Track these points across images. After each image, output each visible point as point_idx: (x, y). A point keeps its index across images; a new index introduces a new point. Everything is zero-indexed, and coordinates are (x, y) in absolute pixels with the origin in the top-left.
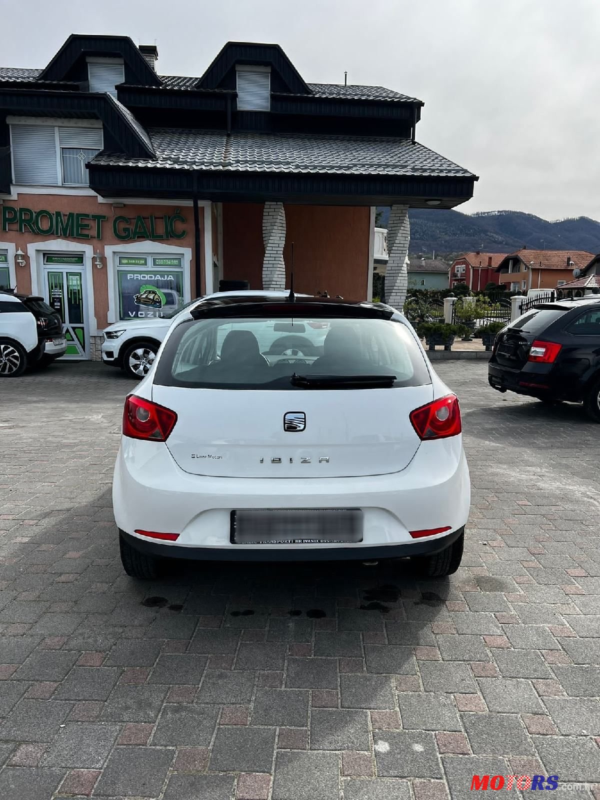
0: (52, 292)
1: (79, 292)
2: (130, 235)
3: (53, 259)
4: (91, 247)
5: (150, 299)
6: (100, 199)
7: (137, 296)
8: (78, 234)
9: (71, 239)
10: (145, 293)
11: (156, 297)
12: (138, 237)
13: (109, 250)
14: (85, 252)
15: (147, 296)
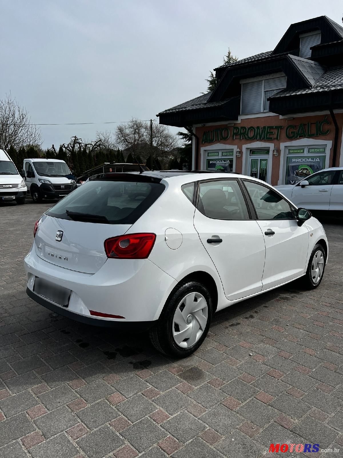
0: (252, 170)
1: (266, 170)
2: (295, 135)
3: (255, 152)
4: (273, 144)
5: (304, 173)
6: (281, 117)
7: (296, 172)
8: (267, 138)
9: (263, 141)
10: (301, 169)
11: (308, 172)
12: (300, 137)
13: (282, 145)
14: (270, 147)
15: (302, 171)
